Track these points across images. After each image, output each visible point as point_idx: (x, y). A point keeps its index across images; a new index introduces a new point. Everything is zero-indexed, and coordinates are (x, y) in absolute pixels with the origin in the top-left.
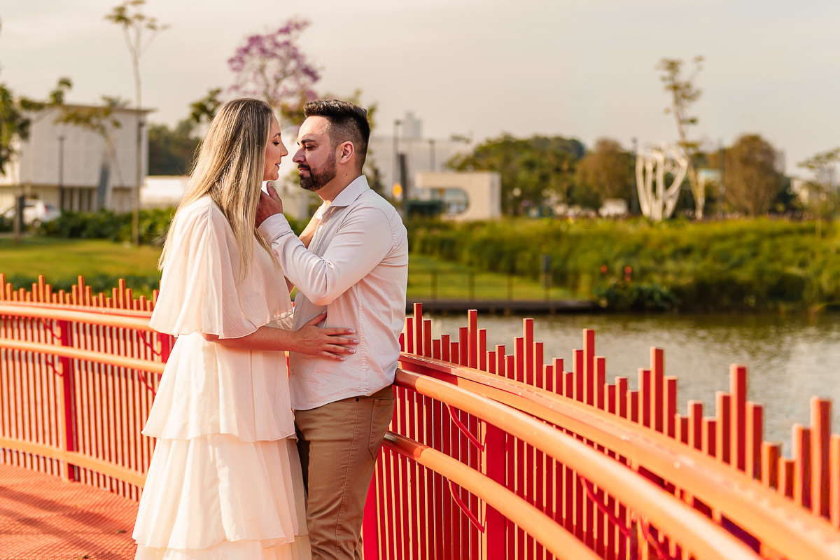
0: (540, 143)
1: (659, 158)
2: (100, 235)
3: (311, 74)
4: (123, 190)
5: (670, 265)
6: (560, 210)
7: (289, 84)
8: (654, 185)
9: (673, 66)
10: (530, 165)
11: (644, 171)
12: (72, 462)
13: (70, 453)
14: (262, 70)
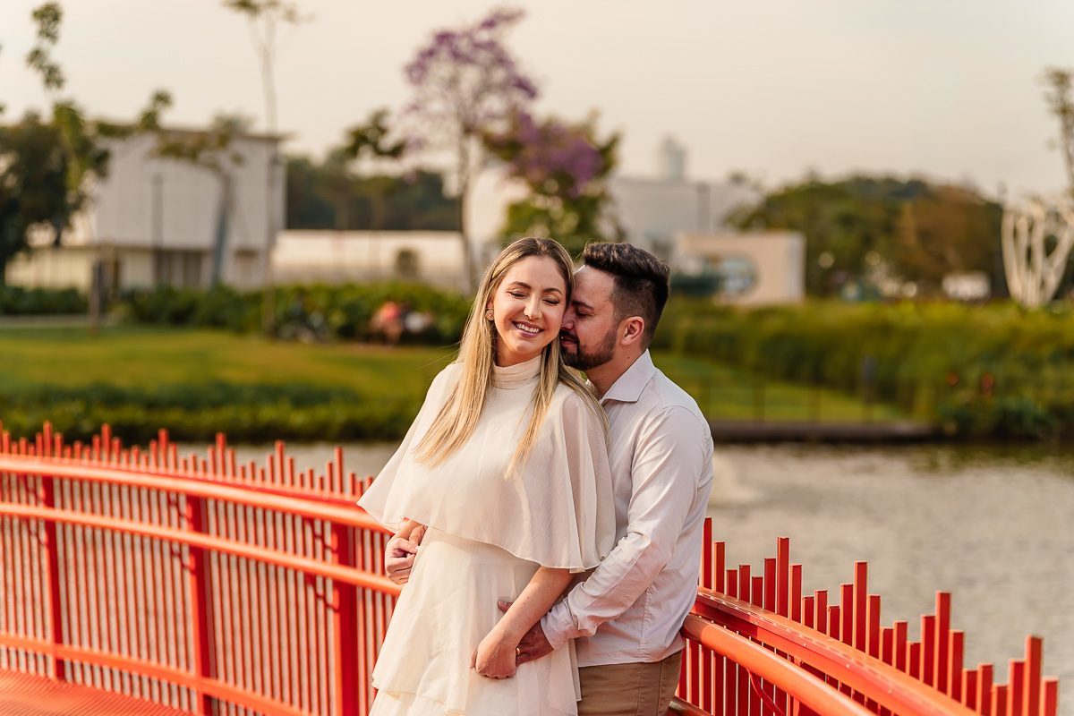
0: (860, 187)
1: (1038, 212)
2: (216, 322)
3: (526, 88)
4: (247, 254)
5: (1049, 373)
6: (890, 287)
7: (494, 103)
8: (1029, 253)
9: (1061, 79)
10: (847, 221)
11: (1015, 233)
12: (208, 691)
13: (207, 681)
14: (453, 82)
